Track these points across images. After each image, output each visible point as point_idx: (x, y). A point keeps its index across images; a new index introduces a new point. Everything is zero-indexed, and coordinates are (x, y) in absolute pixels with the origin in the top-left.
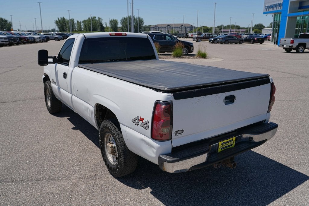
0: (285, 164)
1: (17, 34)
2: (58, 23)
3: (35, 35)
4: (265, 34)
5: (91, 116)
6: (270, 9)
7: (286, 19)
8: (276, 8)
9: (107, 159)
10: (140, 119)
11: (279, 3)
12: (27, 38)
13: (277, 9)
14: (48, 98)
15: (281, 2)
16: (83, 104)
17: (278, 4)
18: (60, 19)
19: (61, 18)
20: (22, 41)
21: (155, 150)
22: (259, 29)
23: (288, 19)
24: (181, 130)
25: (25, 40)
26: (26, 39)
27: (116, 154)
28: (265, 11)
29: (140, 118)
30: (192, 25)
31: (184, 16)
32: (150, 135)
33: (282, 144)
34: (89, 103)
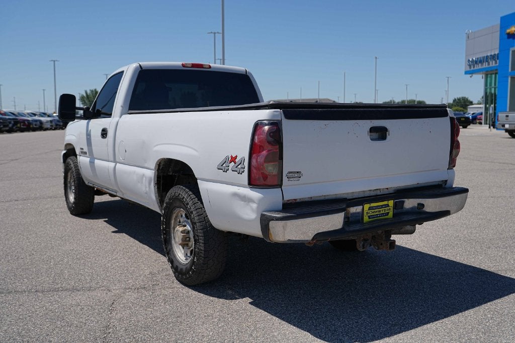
0: (492, 270)
1: (10, 114)
2: (85, 99)
3: (42, 116)
4: (472, 113)
5: (147, 189)
6: (476, 65)
7: (507, 81)
8: (487, 63)
9: (175, 256)
10: (230, 159)
11: (493, 54)
12: (28, 120)
13: (489, 64)
14: (70, 189)
15: (496, 53)
16: (135, 172)
17: (491, 55)
18: (89, 92)
19: (90, 90)
20: (19, 125)
21: (254, 206)
22: (462, 106)
23: (511, 80)
24: (298, 172)
25: (23, 125)
26: (26, 122)
27: (190, 244)
28: (468, 69)
29: (230, 157)
30: (334, 102)
31: (319, 82)
32: (246, 182)
33: (489, 248)
34: (146, 165)
